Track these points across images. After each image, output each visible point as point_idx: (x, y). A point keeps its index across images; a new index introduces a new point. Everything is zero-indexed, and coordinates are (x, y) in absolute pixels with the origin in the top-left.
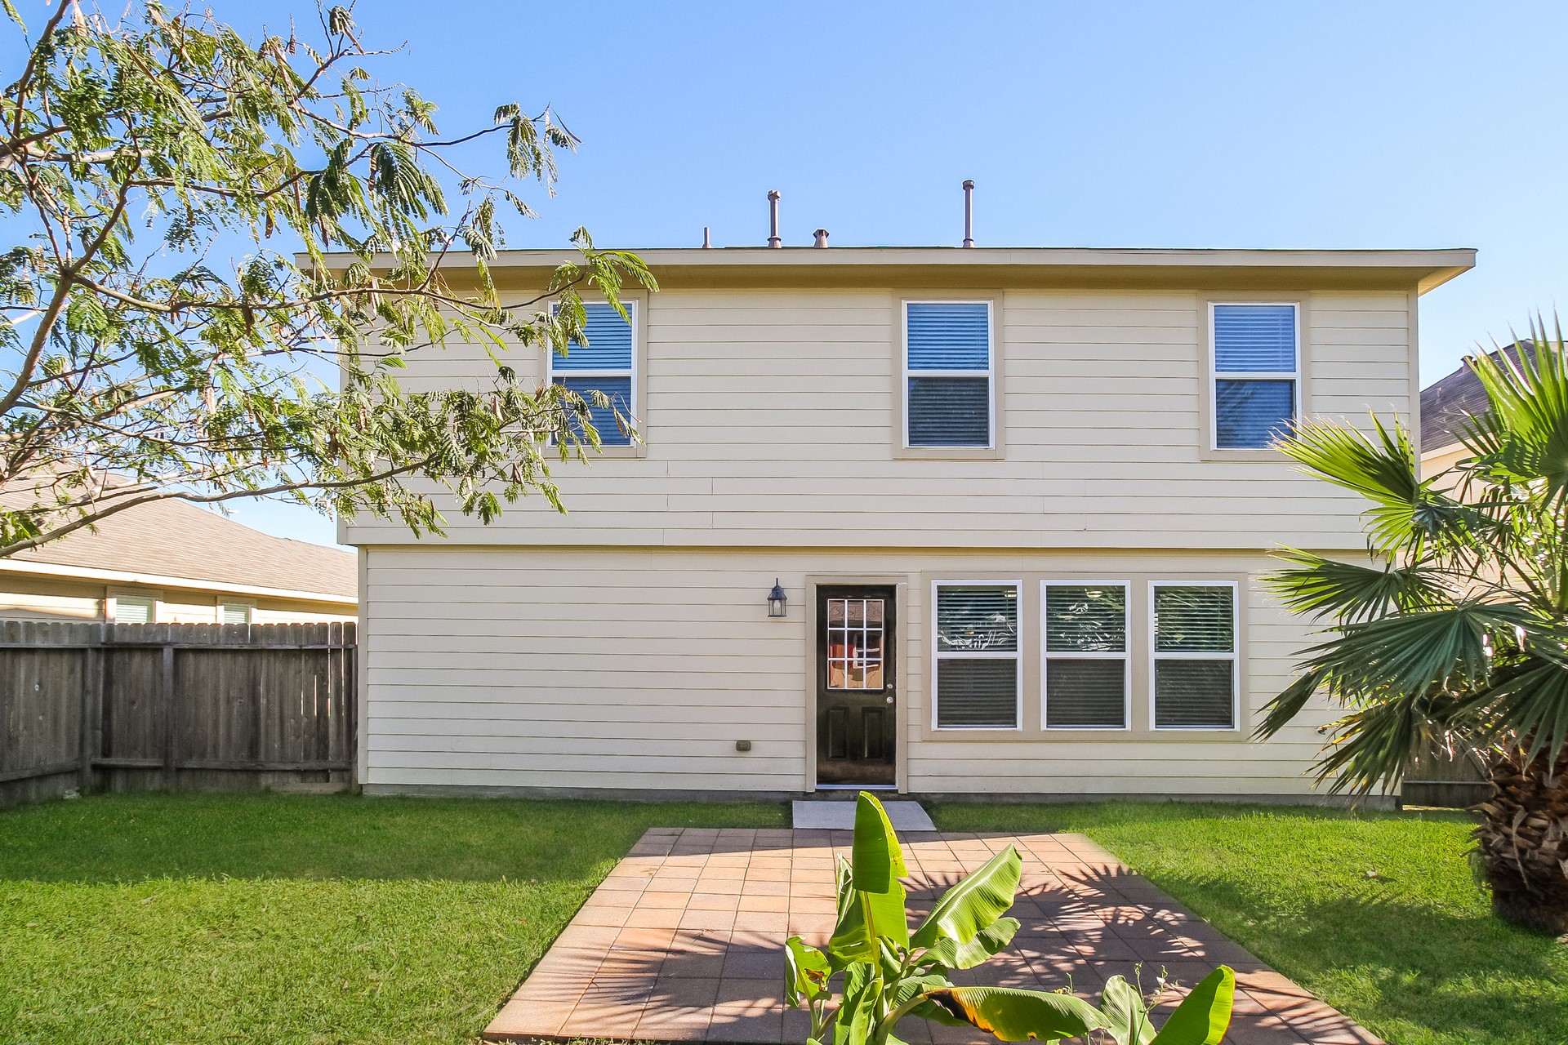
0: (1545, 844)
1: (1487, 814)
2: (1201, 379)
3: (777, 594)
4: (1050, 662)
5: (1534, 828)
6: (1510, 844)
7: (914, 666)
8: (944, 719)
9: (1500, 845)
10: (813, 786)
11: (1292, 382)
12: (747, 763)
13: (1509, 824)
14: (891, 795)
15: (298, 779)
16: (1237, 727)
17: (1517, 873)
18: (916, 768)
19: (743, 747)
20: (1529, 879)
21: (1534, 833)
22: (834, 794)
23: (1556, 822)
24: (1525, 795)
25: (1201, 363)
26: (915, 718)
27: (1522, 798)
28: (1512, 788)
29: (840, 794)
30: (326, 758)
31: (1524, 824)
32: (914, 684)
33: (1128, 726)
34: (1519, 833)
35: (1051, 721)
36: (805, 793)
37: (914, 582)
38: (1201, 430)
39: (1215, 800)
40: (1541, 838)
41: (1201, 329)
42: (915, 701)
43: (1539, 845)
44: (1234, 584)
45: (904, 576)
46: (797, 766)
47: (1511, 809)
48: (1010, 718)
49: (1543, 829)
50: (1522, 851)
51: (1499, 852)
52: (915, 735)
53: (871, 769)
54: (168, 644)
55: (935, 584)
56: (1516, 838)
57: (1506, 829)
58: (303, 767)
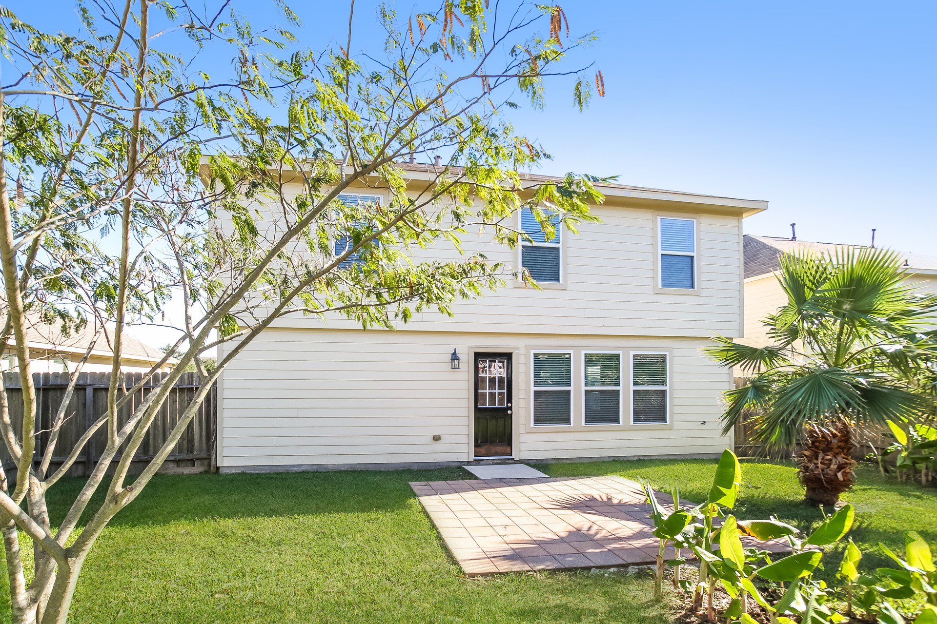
0: (832, 466)
1: (805, 455)
2: (654, 253)
3: (455, 357)
4: (586, 391)
5: (827, 460)
6: (818, 467)
7: (522, 395)
8: (537, 421)
9: (813, 468)
10: (472, 458)
11: (692, 257)
12: (438, 447)
13: (817, 459)
14: (510, 461)
15: (175, 465)
16: (668, 422)
17: (821, 480)
18: (523, 447)
19: (437, 438)
20: (826, 481)
21: (827, 462)
22: (483, 462)
23: (835, 457)
24: (822, 446)
25: (654, 246)
26: (522, 421)
27: (821, 448)
28: (817, 444)
29: (485, 461)
30: (192, 452)
31: (823, 459)
32: (522, 403)
33: (621, 423)
34: (821, 463)
35: (586, 421)
36: (468, 462)
37: (522, 351)
38: (654, 278)
39: (659, 458)
40: (830, 464)
41: (654, 229)
42: (522, 412)
43: (829, 467)
44: (667, 353)
45: (517, 348)
46: (464, 448)
47: (816, 452)
48: (567, 420)
49: (831, 460)
50: (823, 470)
51: (812, 471)
52: (522, 430)
53: (499, 449)
54: (90, 385)
55: (532, 352)
56: (819, 465)
57: (815, 461)
58: (178, 458)
